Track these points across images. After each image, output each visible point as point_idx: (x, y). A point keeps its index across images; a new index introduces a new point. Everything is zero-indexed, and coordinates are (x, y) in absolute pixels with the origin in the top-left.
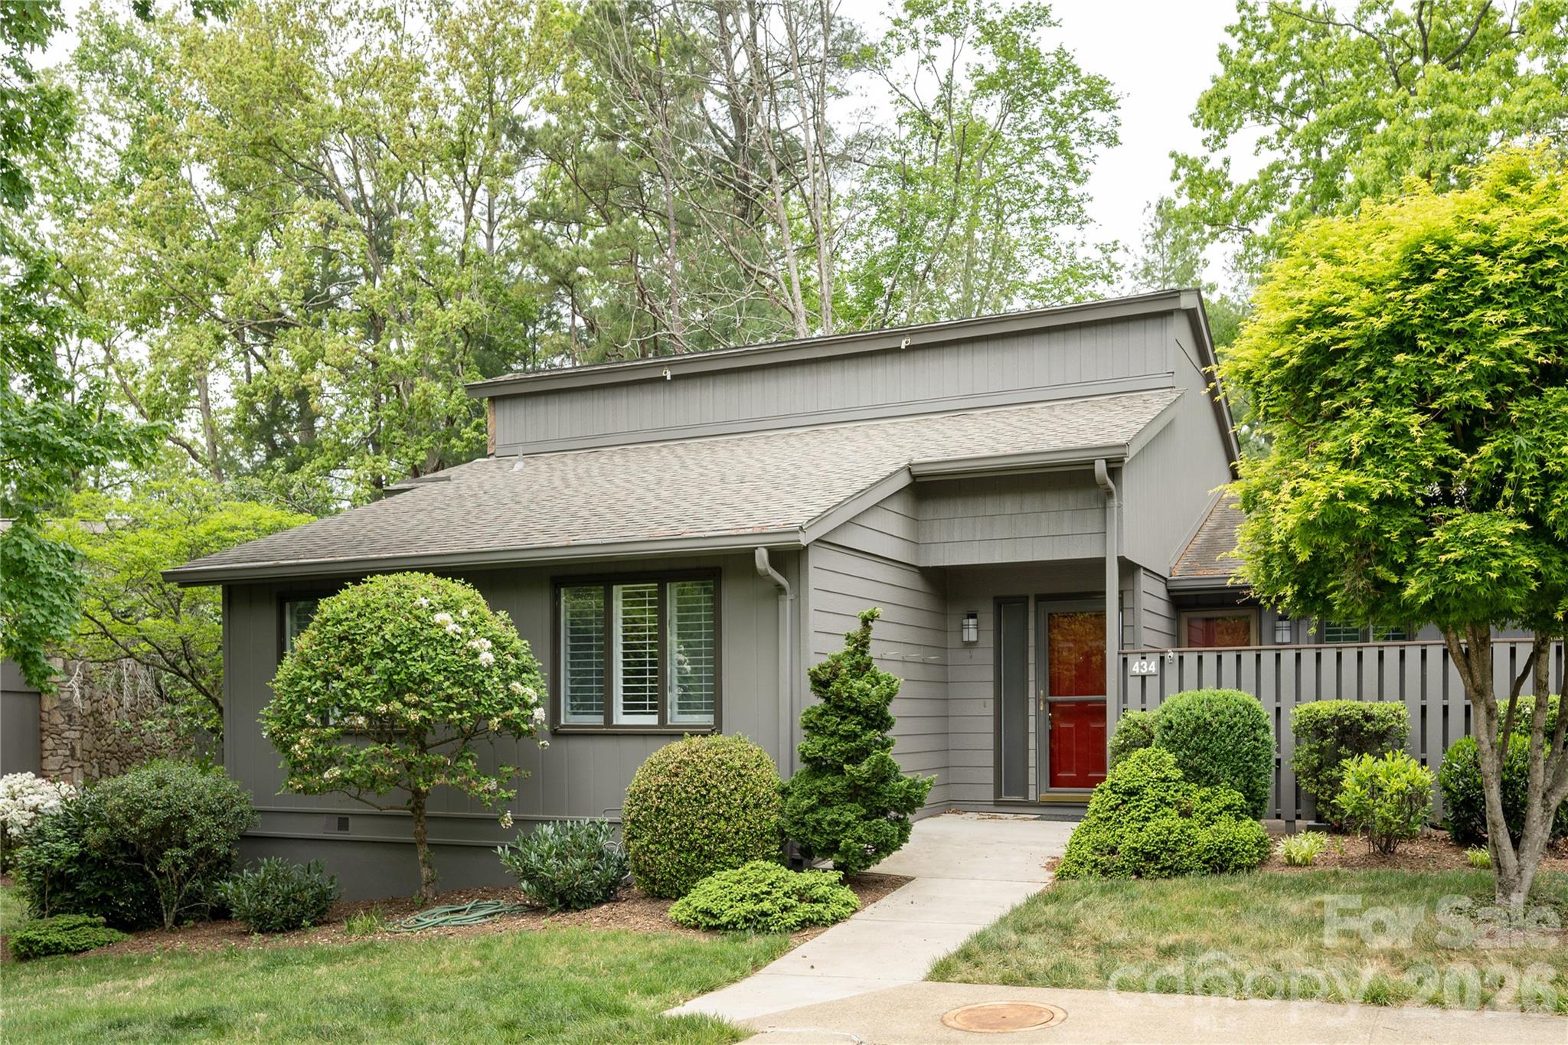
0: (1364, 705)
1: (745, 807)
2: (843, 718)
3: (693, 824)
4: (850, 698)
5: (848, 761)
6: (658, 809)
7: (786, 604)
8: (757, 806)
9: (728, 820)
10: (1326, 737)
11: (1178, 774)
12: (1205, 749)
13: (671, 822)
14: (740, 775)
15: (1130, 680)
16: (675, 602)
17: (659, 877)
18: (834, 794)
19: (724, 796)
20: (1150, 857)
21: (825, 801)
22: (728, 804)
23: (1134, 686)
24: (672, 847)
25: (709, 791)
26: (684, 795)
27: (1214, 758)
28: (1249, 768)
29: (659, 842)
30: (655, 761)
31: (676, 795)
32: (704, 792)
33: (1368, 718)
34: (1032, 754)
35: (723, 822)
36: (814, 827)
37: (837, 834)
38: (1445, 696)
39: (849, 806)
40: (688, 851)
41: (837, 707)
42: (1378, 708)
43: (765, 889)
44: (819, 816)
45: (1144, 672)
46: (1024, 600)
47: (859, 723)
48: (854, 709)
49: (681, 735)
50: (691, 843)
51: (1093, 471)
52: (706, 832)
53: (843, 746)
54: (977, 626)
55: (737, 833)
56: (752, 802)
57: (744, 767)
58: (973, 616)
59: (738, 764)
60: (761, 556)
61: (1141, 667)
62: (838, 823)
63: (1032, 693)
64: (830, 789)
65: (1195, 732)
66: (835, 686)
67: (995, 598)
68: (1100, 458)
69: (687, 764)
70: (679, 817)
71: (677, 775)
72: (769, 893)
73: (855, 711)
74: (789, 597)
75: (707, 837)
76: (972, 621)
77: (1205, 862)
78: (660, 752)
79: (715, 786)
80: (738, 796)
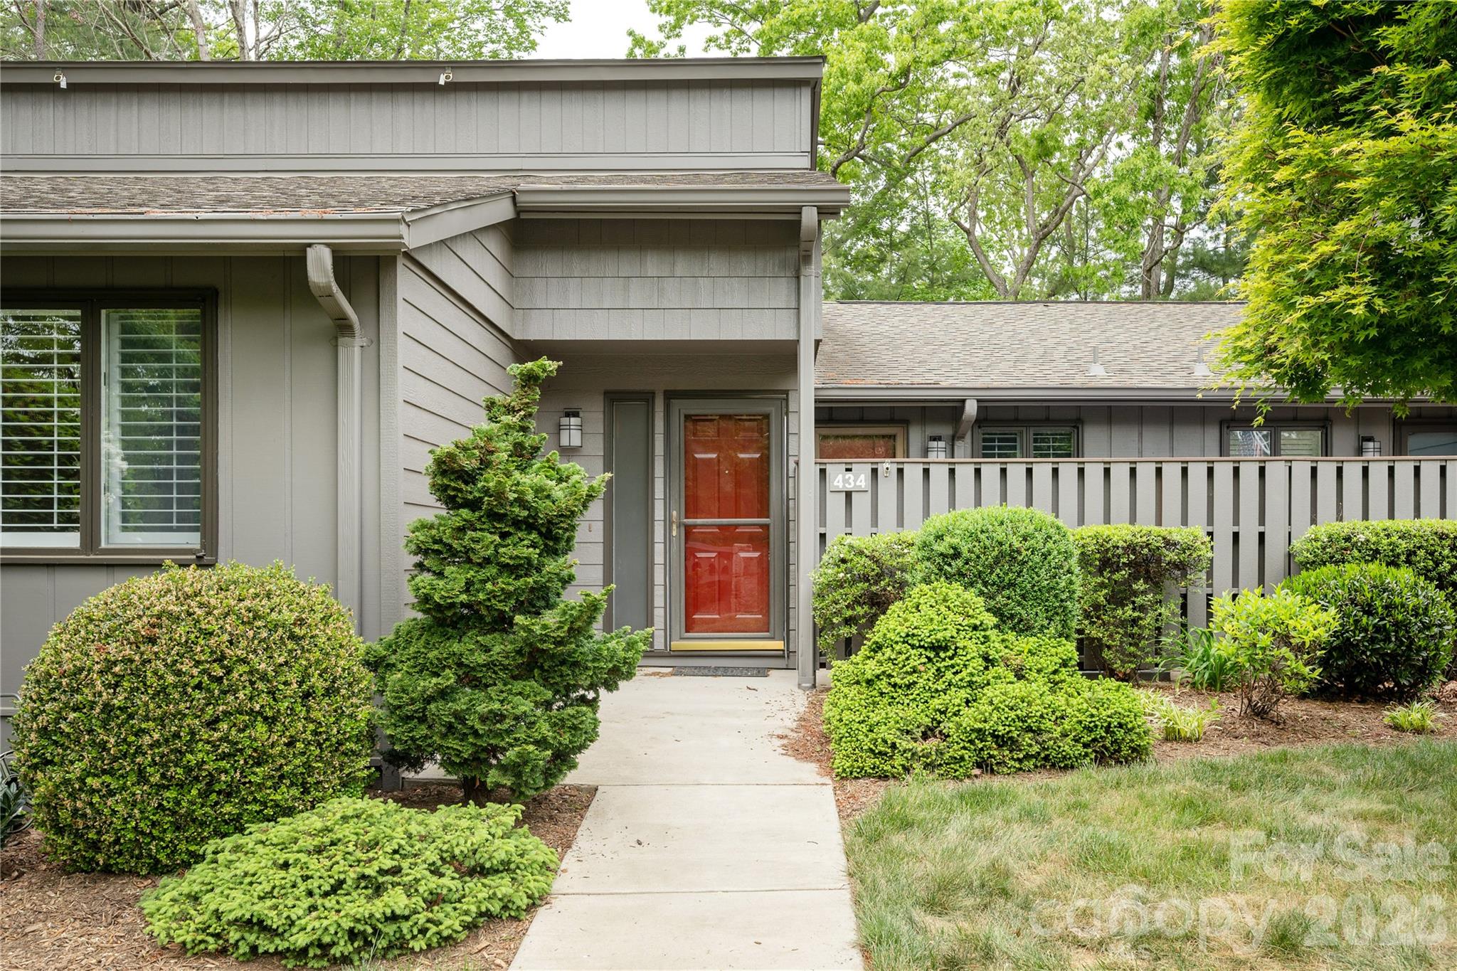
0: (1163, 530)
1: (307, 695)
2: (504, 536)
3: (192, 733)
4: (521, 502)
5: (520, 608)
6: (107, 708)
7: (353, 353)
8: (329, 692)
9: (271, 721)
10: (1118, 570)
11: (990, 620)
12: (1012, 585)
13: (140, 733)
14: (293, 637)
15: (830, 497)
16: (116, 344)
17: (108, 838)
18: (489, 666)
19: (264, 677)
20: (1003, 741)
21: (471, 678)
22: (271, 693)
23: (836, 504)
24: (142, 777)
25: (229, 671)
26: (171, 679)
27: (1023, 597)
28: (1065, 608)
29: (111, 772)
30: (98, 614)
31: (151, 679)
32: (219, 672)
33: (1169, 544)
34: (659, 593)
35: (261, 728)
36: (450, 727)
37: (499, 734)
38: (1236, 522)
39: (518, 686)
40: (181, 785)
41: (493, 516)
42: (1178, 534)
43: (388, 864)
44: (460, 706)
45: (849, 487)
46: (647, 398)
47: (534, 546)
48: (525, 521)
49: (158, 566)
50: (189, 770)
51: (799, 222)
52: (225, 748)
53: (507, 583)
54: (581, 428)
55: (290, 744)
56: (320, 685)
57: (300, 622)
58: (576, 415)
59: (289, 616)
60: (319, 259)
61: (847, 481)
62: (501, 717)
63: (659, 513)
64: (481, 658)
65: (997, 561)
66: (490, 480)
67: (606, 393)
68: (811, 204)
69: (176, 619)
70: (161, 721)
71: (152, 640)
72: (396, 871)
73: (529, 525)
74: (359, 341)
75: (224, 757)
76: (574, 421)
77: (1085, 746)
78: (104, 595)
79: (244, 661)
80: (293, 677)
